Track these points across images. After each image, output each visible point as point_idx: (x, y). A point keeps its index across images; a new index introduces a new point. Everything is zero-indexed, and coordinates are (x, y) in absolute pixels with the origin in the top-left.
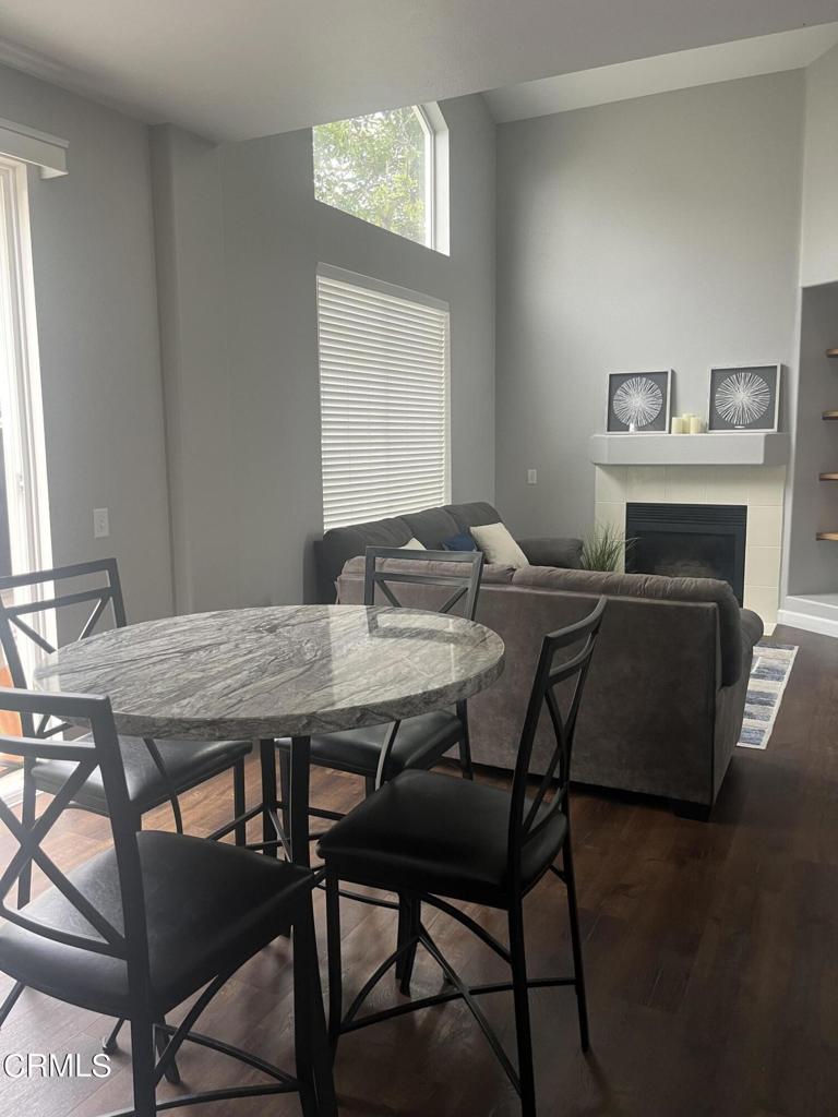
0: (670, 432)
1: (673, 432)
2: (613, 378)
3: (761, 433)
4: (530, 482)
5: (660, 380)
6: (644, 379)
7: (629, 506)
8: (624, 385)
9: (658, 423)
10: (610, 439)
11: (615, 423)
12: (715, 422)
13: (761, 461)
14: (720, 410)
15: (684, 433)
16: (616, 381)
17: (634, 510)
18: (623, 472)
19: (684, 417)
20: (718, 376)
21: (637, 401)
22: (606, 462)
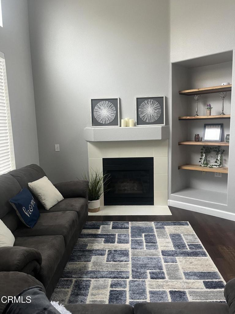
0: (120, 126)
1: (122, 126)
2: (93, 101)
3: (160, 126)
4: (56, 150)
5: (114, 103)
6: (107, 102)
7: (104, 160)
8: (98, 105)
9: (115, 122)
10: (94, 129)
11: (95, 122)
12: (140, 121)
13: (160, 138)
14: (141, 116)
15: (126, 126)
16: (95, 102)
17: (106, 161)
18: (101, 145)
19: (126, 119)
20: (140, 101)
21: (105, 112)
22: (93, 141)
